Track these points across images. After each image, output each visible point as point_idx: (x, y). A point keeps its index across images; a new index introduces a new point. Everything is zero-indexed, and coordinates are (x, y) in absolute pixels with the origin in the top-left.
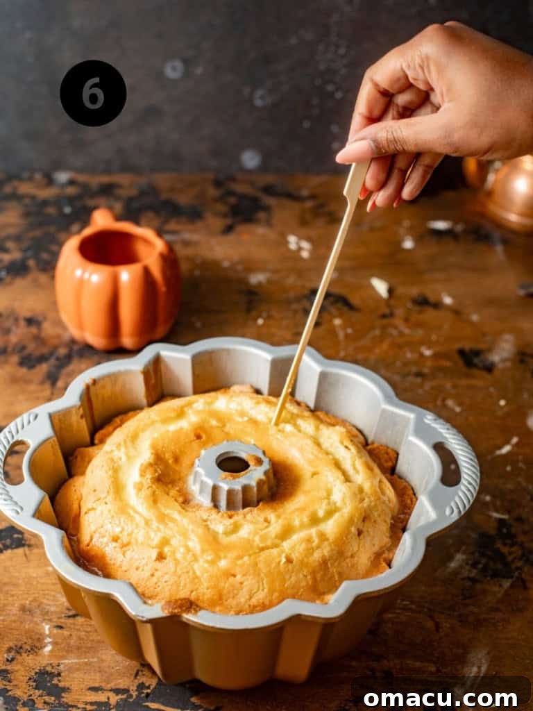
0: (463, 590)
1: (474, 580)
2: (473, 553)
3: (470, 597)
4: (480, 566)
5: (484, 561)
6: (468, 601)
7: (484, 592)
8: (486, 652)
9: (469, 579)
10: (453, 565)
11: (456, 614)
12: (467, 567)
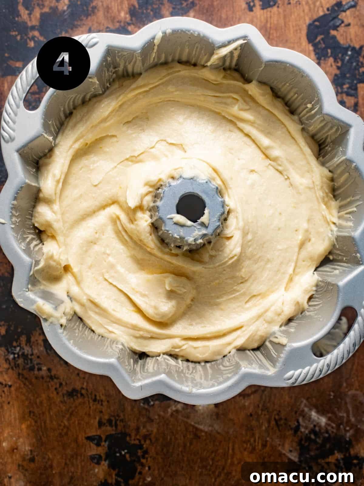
0: (286, 419)
1: (297, 429)
2: (327, 432)
3: (277, 425)
4: (313, 437)
5: (319, 441)
6: (273, 422)
7: (283, 437)
8: (219, 431)
9: (299, 426)
10: (314, 414)
11: (260, 412)
12: (312, 426)
